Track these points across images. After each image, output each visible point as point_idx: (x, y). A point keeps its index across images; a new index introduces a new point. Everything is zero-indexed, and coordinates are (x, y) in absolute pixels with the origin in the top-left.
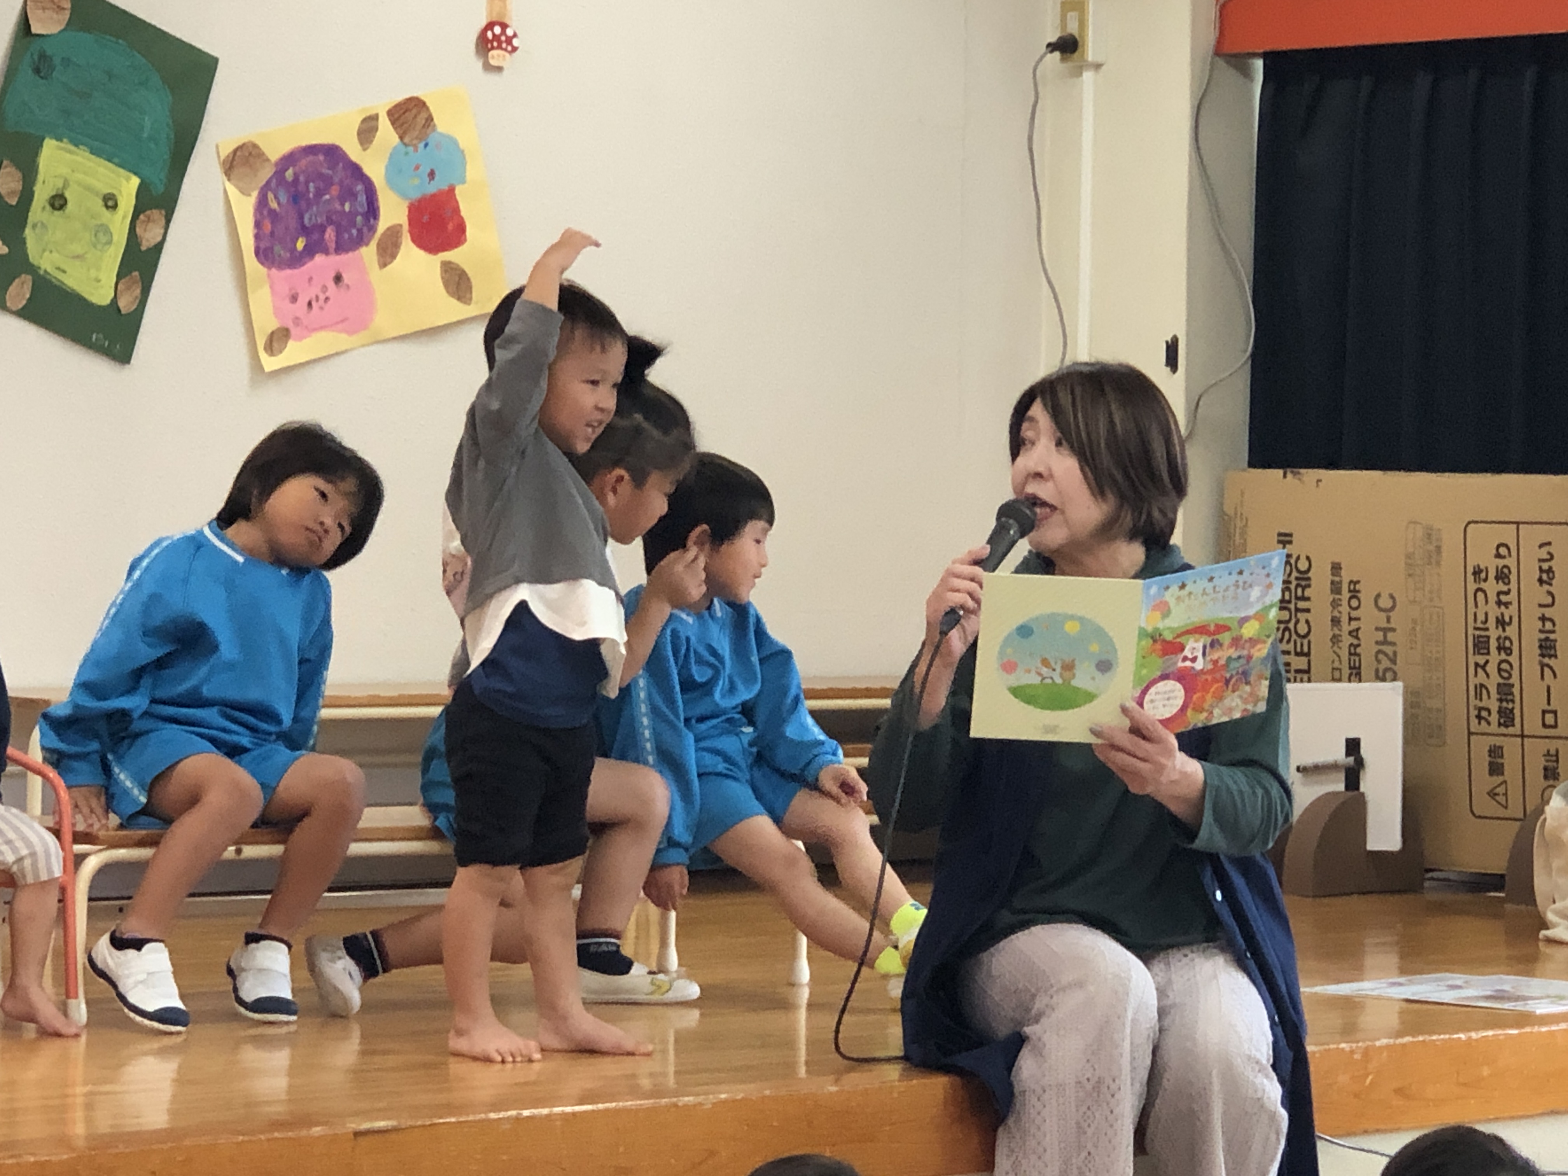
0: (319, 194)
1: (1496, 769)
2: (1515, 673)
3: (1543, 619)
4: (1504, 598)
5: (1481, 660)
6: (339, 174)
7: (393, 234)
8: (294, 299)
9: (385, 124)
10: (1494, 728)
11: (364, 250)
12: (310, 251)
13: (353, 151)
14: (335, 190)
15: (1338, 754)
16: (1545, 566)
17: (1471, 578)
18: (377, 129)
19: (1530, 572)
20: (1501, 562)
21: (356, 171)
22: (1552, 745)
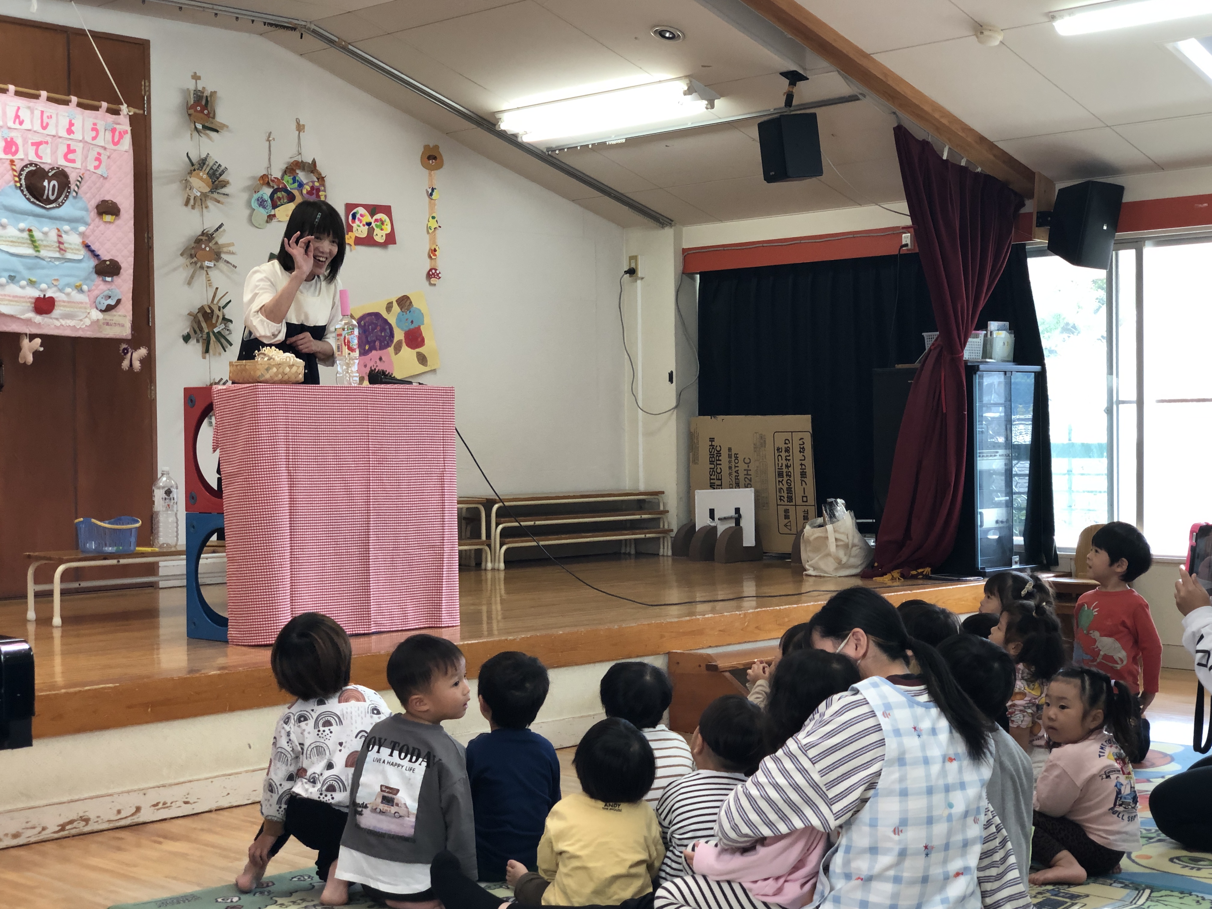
0: (373, 329)
1: (787, 517)
2: (792, 484)
3: (801, 465)
4: (788, 458)
5: (781, 479)
6: (380, 322)
7: (399, 343)
8: (365, 366)
9: (395, 305)
10: (786, 503)
11: (389, 349)
12: (370, 350)
13: (384, 314)
14: (379, 328)
15: (732, 513)
16: (802, 446)
17: (776, 451)
18: (392, 307)
19: (797, 449)
20: (786, 446)
21: (386, 321)
22: (806, 508)
